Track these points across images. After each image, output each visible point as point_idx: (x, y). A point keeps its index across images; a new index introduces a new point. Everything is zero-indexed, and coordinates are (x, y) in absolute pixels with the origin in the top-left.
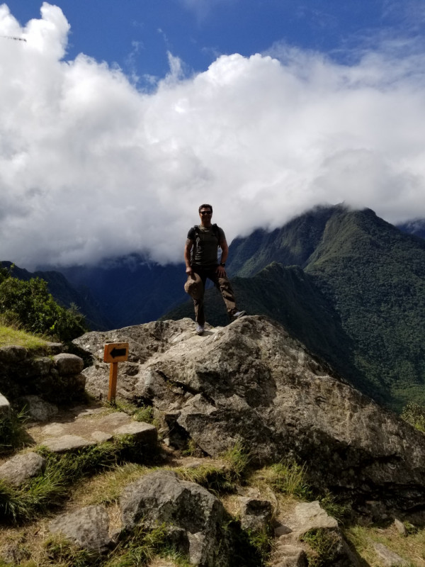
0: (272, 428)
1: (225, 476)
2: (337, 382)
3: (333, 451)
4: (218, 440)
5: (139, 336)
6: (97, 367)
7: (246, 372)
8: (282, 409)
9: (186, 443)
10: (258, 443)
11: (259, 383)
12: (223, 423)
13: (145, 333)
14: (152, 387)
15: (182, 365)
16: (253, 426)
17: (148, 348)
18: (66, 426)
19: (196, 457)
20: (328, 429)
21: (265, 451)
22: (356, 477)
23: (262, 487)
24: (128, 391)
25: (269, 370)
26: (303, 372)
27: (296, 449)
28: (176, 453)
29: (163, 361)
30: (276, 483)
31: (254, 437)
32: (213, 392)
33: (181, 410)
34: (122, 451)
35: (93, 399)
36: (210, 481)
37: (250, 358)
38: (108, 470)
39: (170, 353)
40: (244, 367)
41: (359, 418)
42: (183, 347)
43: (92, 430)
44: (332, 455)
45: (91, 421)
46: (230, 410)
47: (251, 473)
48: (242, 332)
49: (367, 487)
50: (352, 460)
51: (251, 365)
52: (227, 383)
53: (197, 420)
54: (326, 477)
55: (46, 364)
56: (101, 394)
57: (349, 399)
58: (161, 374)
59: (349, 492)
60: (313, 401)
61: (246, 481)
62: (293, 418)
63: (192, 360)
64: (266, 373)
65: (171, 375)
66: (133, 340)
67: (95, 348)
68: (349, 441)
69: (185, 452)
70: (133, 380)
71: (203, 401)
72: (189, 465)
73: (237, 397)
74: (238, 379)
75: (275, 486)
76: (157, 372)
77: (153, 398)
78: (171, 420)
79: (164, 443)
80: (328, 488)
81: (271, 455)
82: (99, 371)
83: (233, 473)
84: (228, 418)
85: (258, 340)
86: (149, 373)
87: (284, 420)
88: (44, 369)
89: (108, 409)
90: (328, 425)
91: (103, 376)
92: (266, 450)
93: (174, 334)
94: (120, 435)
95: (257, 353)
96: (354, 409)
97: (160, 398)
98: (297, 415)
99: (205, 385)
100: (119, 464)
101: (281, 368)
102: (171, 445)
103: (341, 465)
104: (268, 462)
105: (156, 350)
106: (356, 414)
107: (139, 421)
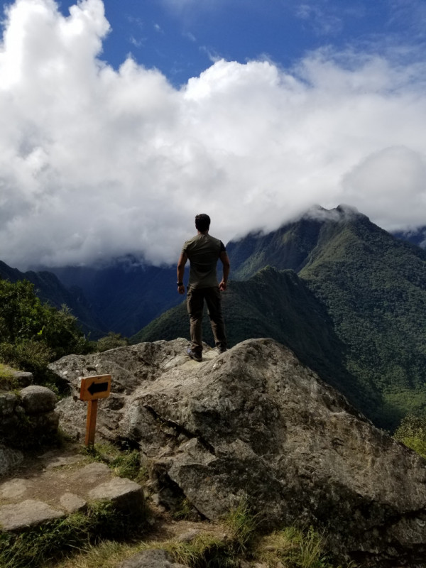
0: (283, 481)
1: (227, 551)
2: (356, 420)
3: (354, 508)
4: (218, 498)
5: (126, 361)
6: (75, 398)
7: (251, 410)
8: (294, 457)
9: (179, 503)
10: (267, 500)
11: (266, 424)
12: (224, 476)
13: (133, 357)
14: (139, 427)
15: (175, 400)
16: (260, 479)
17: (136, 375)
18: (30, 483)
19: (191, 521)
20: (348, 481)
21: (275, 511)
22: (380, 539)
23: (273, 562)
24: (111, 429)
25: (278, 407)
26: (317, 408)
27: (311, 506)
28: (166, 515)
29: (153, 394)
30: (288, 555)
31: (261, 493)
32: (212, 436)
33: (174, 458)
35: (68, 440)
36: (208, 560)
37: (256, 392)
39: (161, 381)
40: (249, 404)
41: (382, 465)
42: (177, 374)
43: (61, 492)
44: (354, 513)
45: (63, 476)
46: (232, 460)
47: (258, 541)
48: (246, 360)
49: (394, 550)
50: (376, 517)
51: (257, 402)
52: (228, 424)
53: (192, 472)
54: (346, 542)
55: (10, 401)
56: (79, 433)
57: (369, 440)
58: (150, 410)
59: (373, 558)
60: (329, 444)
61: (254, 553)
62: (307, 468)
63: (187, 395)
64: (275, 410)
65: (162, 412)
66: (119, 366)
67: (73, 375)
68: (372, 495)
69: (177, 514)
70: (117, 416)
71: (200, 447)
72: (182, 536)
73: (241, 443)
74: (241, 419)
75: (288, 560)
76: (145, 407)
77: (139, 440)
78: (161, 472)
79: (152, 500)
80: (349, 554)
81: (282, 516)
82: (76, 404)
83: (236, 544)
84: (229, 469)
85: (265, 370)
86: (136, 408)
87: (297, 471)
88: (6, 408)
89: (84, 458)
90: (347, 475)
91: (81, 410)
92: (276, 509)
93: (166, 358)
94: (97, 500)
95: (264, 386)
96: (376, 453)
97: (149, 440)
98: (312, 464)
99: (203, 427)
100: (93, 544)
101: (291, 405)
102: (161, 503)
103: (364, 524)
104: (279, 525)
105: (145, 377)
106: (378, 459)
107: (121, 477)
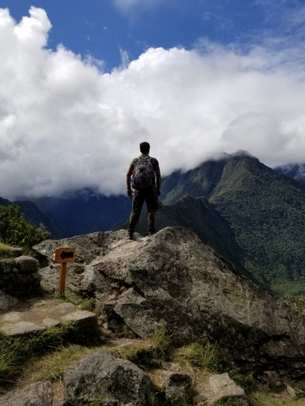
0: (190, 315)
1: (152, 354)
2: (239, 278)
3: (237, 332)
4: (147, 324)
5: (85, 243)
6: (52, 267)
7: (169, 270)
8: (197, 299)
9: (121, 327)
10: (179, 326)
11: (179, 279)
12: (151, 311)
13: (90, 241)
14: (94, 283)
15: (118, 265)
16: (175, 313)
17: (92, 252)
18: (22, 314)
19: (129, 338)
20: (233, 314)
21: (184, 332)
22: (256, 352)
23: (182, 362)
24: (75, 286)
25: (187, 269)
26: (213, 270)
27: (209, 331)
28: (113, 335)
29: (103, 262)
30: (193, 358)
31: (175, 321)
32: (143, 286)
33: (118, 301)
34: (67, 334)
35: (47, 292)
36: (140, 358)
37: (172, 259)
38: (55, 351)
39: (109, 256)
40: (167, 266)
41: (257, 306)
42: (120, 251)
43: (44, 317)
44: (237, 335)
45: (44, 310)
46: (156, 300)
47: (173, 351)
48: (166, 239)
49: (264, 360)
50: (253, 338)
51: (172, 265)
52: (154, 278)
53: (130, 308)
54: (232, 353)
55: (8, 264)
56: (54, 288)
57: (248, 291)
58: (102, 272)
59: (250, 365)
60: (221, 292)
61: (170, 357)
62: (206, 306)
63: (126, 261)
64: (185, 271)
65: (110, 273)
66: (80, 247)
67: (50, 252)
68: (250, 324)
69: (120, 334)
70: (80, 278)
71: (134, 293)
72: (123, 345)
73: (162, 290)
74: (162, 275)
75: (193, 361)
76: (99, 270)
77: (95, 291)
78: (109, 310)
79: (103, 327)
80: (234, 361)
81: (189, 336)
82: (52, 271)
83: (158, 351)
84: (154, 306)
85: (178, 246)
86: (92, 272)
87: (199, 308)
88: (6, 268)
89: (58, 300)
90: (233, 311)
91: (56, 274)
92: (185, 332)
93: (112, 242)
94: (66, 321)
95: (177, 256)
96: (253, 299)
97: (101, 291)
98: (209, 304)
99: (136, 280)
100: (64, 345)
101: (196, 267)
102: (109, 328)
103: (244, 343)
104: (187, 342)
105: (98, 254)
106: (254, 302)
107: (83, 310)
